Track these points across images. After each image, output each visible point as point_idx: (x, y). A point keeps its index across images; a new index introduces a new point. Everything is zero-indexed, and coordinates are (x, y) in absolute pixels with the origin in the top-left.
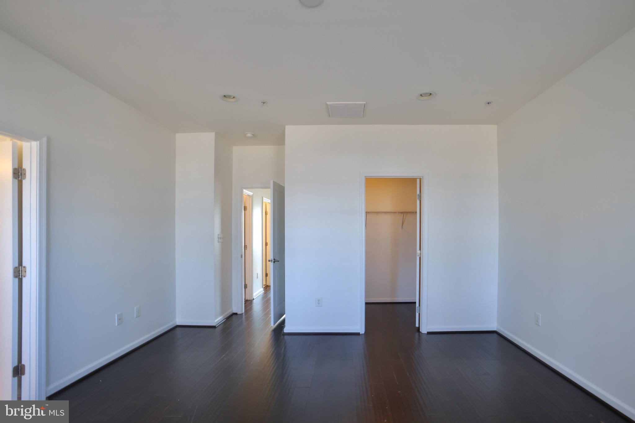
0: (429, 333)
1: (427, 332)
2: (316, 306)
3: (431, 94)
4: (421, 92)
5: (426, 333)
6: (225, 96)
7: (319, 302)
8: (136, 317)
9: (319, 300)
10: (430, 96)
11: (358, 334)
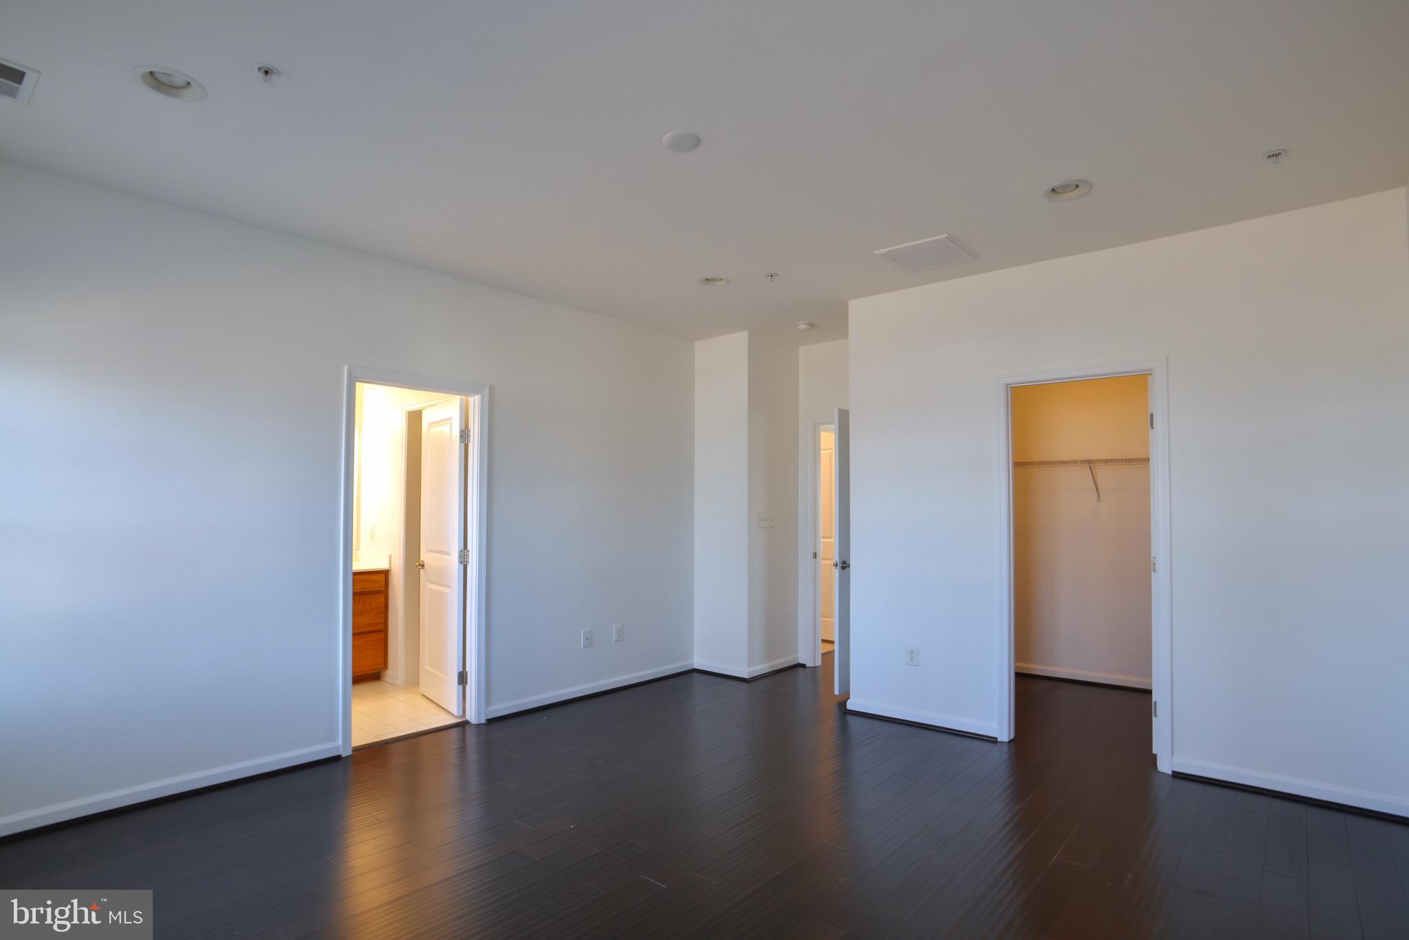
0: (1177, 775)
1: (1173, 772)
2: (907, 664)
3: (1077, 186)
4: (1052, 185)
5: (1170, 773)
6: (707, 279)
7: (912, 656)
8: (616, 641)
9: (912, 652)
10: (1075, 191)
11: (993, 740)
